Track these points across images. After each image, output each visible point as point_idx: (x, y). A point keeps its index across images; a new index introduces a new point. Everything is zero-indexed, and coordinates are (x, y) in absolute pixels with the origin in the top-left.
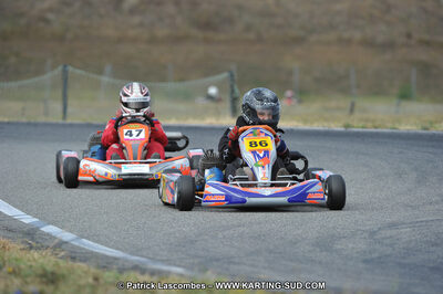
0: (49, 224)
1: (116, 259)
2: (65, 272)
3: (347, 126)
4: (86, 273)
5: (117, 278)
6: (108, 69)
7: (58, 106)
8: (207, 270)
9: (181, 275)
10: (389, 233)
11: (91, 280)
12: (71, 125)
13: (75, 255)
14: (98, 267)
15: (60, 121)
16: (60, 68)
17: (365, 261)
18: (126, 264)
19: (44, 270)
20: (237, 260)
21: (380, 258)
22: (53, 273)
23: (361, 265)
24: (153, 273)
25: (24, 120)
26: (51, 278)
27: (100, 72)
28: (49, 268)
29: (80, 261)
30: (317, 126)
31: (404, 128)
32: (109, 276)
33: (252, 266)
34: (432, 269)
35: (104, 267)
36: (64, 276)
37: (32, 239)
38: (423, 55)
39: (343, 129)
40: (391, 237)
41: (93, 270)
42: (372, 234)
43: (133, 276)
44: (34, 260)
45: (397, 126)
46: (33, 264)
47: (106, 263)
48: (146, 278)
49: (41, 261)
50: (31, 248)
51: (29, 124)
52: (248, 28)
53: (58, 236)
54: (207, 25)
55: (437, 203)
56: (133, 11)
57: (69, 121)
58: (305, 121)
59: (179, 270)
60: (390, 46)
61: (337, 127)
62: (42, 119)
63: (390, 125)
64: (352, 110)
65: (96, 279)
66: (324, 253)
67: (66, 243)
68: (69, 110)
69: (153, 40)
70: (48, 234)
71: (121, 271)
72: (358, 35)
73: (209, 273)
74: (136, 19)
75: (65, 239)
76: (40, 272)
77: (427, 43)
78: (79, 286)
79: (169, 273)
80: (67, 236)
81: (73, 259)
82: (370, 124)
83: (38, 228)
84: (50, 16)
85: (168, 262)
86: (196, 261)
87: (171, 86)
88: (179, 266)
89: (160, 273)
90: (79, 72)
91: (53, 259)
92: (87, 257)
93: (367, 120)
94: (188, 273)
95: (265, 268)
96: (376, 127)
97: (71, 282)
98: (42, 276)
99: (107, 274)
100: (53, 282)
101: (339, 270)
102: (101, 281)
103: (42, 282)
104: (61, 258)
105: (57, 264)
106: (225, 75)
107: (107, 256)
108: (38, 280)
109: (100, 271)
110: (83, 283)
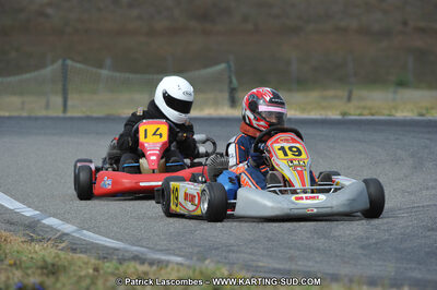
0: (50, 216)
1: (117, 250)
2: (66, 264)
3: (344, 114)
4: (86, 263)
5: (117, 269)
6: (108, 62)
7: (58, 100)
8: (206, 259)
9: (181, 264)
11: (91, 271)
12: (72, 118)
13: (75, 247)
14: (99, 259)
15: (61, 115)
16: (60, 62)
17: (362, 247)
18: (126, 254)
19: (45, 261)
20: (235, 248)
21: (376, 244)
22: (53, 265)
23: (359, 251)
24: (151, 263)
25: (25, 114)
26: (52, 270)
27: (101, 66)
28: (49, 260)
29: (81, 252)
31: (400, 115)
32: (109, 266)
33: (251, 254)
34: (428, 253)
35: (105, 258)
36: (64, 267)
37: (34, 232)
38: (419, 42)
39: (339, 117)
41: (93, 261)
43: (133, 267)
44: (36, 252)
45: (393, 112)
46: (34, 256)
47: (106, 254)
48: (145, 268)
49: (42, 253)
50: (32, 240)
51: (29, 118)
52: (245, 19)
53: (59, 228)
54: (204, 16)
55: (433, 188)
57: (69, 114)
58: (303, 110)
59: (179, 259)
60: (386, 33)
61: (334, 115)
62: (43, 113)
63: (387, 112)
64: (349, 99)
65: (96, 269)
66: (322, 240)
67: (67, 234)
68: (70, 103)
70: (48, 226)
71: (121, 261)
72: (354, 24)
73: (207, 262)
74: (135, 12)
75: (66, 231)
76: (40, 263)
77: (422, 31)
78: (80, 277)
79: (168, 262)
80: (68, 228)
81: (74, 250)
82: (366, 112)
83: (39, 221)
84: (50, 11)
85: (167, 251)
86: (196, 250)
88: (179, 255)
89: (160, 262)
90: (78, 65)
91: (54, 251)
92: (88, 248)
93: (364, 108)
94: (187, 262)
95: (262, 256)
96: (373, 115)
97: (72, 274)
98: (42, 268)
99: (107, 264)
100: (53, 273)
101: (337, 256)
102: (101, 272)
103: (42, 274)
104: (62, 250)
105: (57, 256)
106: (223, 66)
107: (106, 247)
108: (39, 271)
109: (100, 262)
110: (83, 273)
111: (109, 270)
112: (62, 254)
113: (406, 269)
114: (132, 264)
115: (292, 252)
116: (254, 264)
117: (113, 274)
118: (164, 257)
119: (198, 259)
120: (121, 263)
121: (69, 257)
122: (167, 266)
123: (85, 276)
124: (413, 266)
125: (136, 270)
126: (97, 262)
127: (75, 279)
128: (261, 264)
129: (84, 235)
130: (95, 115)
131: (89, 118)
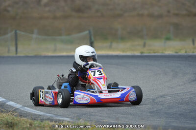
0: (10, 101)
1: (41, 115)
2: (17, 122)
3: (142, 53)
4: (26, 122)
5: (40, 124)
6: (36, 31)
7: (13, 48)
8: (80, 119)
9: (69, 122)
10: (161, 99)
11: (28, 125)
12: (19, 57)
13: (22, 114)
14: (32, 120)
15: (14, 55)
16: (13, 32)
17: (151, 112)
18: (44, 117)
19: (8, 121)
20: (94, 114)
21: (157, 111)
22: (11, 123)
23: (149, 114)
24: (56, 121)
26: (10, 125)
27: (32, 33)
28: (10, 121)
29: (24, 117)
30: (129, 53)
31: (167, 53)
32: (36, 123)
33: (101, 116)
34: (180, 115)
35: (35, 119)
36: (16, 124)
37: (3, 108)
38: (175, 20)
39: (140, 54)
40: (162, 101)
41: (30, 121)
42: (154, 100)
43: (47, 123)
44: (4, 117)
45: (164, 51)
46: (3, 119)
47: (35, 117)
48: (53, 123)
49: (6, 117)
50: (2, 112)
52: (97, 11)
53: (14, 106)
54: (79, 10)
55: (182, 85)
56: (46, 5)
57: (18, 55)
58: (123, 51)
59: (68, 119)
60: (160, 16)
61: (137, 53)
62: (6, 55)
63: (161, 51)
64: (144, 45)
65: (31, 125)
68: (19, 50)
69: (55, 18)
70: (10, 105)
71: (42, 120)
72: (146, 12)
73: (81, 120)
74: (47, 9)
75: (17, 108)
76: (6, 122)
77: (177, 15)
78: (23, 128)
79: (63, 120)
80: (18, 106)
81: (21, 116)
82: (152, 52)
83: (5, 103)
84: (9, 9)
85: (63, 116)
86: (76, 115)
87: (64, 37)
88: (68, 118)
89: (59, 121)
90: (23, 33)
91: (12, 117)
92: (27, 115)
93: (151, 50)
94: (72, 121)
95: (106, 117)
96: (155, 53)
97: (20, 126)
98: (6, 124)
99: (36, 122)
100: (11, 127)
101: (139, 116)
102: (33, 125)
103: (6, 127)
104: (15, 116)
105: (13, 119)
106: (87, 32)
107: (36, 114)
108: (5, 126)
109: (33, 121)
110: (25, 126)
111: (37, 125)
112: (15, 118)
113: (170, 122)
114: (47, 122)
115: (119, 115)
116: (102, 121)
117: (38, 126)
118: (61, 119)
119: (77, 119)
120: (42, 122)
121: (18, 119)
122: (63, 122)
123: (26, 128)
124: (173, 120)
125: (49, 124)
126: (31, 121)
127: (21, 129)
128: (105, 121)
129: (26, 109)
130: (30, 55)
131: (27, 57)
